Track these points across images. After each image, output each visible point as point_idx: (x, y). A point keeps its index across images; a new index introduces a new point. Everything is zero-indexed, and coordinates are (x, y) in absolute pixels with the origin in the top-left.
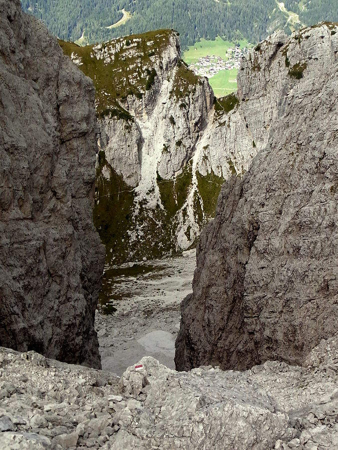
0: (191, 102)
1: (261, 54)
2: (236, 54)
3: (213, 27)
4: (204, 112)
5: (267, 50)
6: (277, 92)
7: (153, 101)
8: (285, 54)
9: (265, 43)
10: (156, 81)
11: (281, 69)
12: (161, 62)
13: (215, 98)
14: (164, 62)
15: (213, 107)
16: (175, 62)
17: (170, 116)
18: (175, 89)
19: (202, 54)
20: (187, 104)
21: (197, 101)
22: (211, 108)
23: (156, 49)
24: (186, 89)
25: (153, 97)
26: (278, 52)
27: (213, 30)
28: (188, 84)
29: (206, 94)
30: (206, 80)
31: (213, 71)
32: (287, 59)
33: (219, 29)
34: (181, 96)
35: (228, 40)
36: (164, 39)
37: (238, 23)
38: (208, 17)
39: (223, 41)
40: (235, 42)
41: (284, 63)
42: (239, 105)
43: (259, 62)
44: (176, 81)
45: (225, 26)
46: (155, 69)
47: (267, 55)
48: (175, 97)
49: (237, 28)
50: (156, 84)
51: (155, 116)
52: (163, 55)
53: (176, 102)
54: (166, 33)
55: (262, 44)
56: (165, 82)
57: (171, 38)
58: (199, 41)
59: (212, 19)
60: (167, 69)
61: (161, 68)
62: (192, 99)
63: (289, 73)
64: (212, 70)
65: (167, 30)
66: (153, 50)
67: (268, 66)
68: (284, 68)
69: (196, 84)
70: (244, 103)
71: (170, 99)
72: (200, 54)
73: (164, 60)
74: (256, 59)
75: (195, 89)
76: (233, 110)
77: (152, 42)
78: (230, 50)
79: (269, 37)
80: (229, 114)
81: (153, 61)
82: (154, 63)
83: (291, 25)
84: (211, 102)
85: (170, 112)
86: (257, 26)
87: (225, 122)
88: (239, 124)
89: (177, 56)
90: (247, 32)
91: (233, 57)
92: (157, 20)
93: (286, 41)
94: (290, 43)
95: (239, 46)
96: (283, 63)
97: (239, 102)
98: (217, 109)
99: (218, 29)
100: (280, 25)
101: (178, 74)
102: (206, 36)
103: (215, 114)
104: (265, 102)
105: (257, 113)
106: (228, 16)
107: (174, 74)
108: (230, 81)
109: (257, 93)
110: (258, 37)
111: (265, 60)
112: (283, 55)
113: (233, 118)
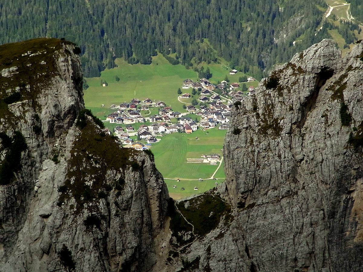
0: (113, 212)
1: (281, 95)
2: (203, 95)
3: (145, 33)
4: (146, 235)
5: (296, 87)
6: (322, 187)
7: (18, 210)
8: (338, 95)
9: (290, 71)
10: (24, 161)
11: (331, 130)
12: (37, 117)
13: (171, 201)
14: (45, 115)
15: (168, 224)
16: (70, 116)
17: (60, 247)
18: (72, 182)
19: (121, 97)
20: (103, 217)
21: (128, 208)
22: (162, 227)
23: (24, 85)
24: (99, 180)
25: (19, 202)
26: (323, 91)
27: (146, 40)
28: (104, 170)
29: (150, 191)
30: (147, 158)
31: (148, 136)
32: (344, 108)
33: (161, 38)
34: (89, 198)
35: (184, 63)
36: (43, 62)
37: (205, 22)
38: (134, 11)
39: (171, 65)
40: (199, 67)
41: (338, 116)
42: (229, 218)
43: (276, 115)
44: (74, 161)
45: (174, 30)
46: (23, 133)
47: (294, 97)
48: (73, 200)
49: (203, 35)
50: (25, 169)
51: (22, 247)
52: (41, 100)
53: (77, 213)
54: (46, 48)
55: (281, 71)
56: (48, 165)
57: (61, 59)
58: (112, 65)
59: (142, 15)
60: (51, 133)
61: (37, 130)
62: (116, 203)
63: (351, 140)
64: (145, 133)
65: (50, 41)
66: (17, 89)
67: (300, 124)
68: (338, 127)
69: (124, 167)
70: (243, 215)
71: (59, 204)
72: (116, 97)
73: (43, 112)
74: (270, 108)
75: (122, 181)
76: (217, 231)
77: (14, 68)
78: (187, 87)
79: (297, 55)
80: (206, 241)
81: (18, 114)
82: (19, 118)
83: (332, 27)
84: (161, 211)
85: (62, 237)
86: (252, 30)
87: (198, 259)
88: (233, 264)
89: (77, 103)
90: (227, 44)
91: (195, 103)
92: (9, 16)
93: (339, 66)
94: (350, 68)
95: (209, 76)
96: (335, 116)
97: (229, 211)
98: (177, 227)
99: (158, 37)
100: (307, 27)
101: (79, 145)
102: (130, 54)
103: (171, 241)
104: (295, 209)
105: (275, 236)
106: (180, 7)
107: (69, 145)
108: (190, 160)
109: (275, 189)
110: (254, 55)
111: (291, 109)
112: (334, 97)
113: (218, 250)
